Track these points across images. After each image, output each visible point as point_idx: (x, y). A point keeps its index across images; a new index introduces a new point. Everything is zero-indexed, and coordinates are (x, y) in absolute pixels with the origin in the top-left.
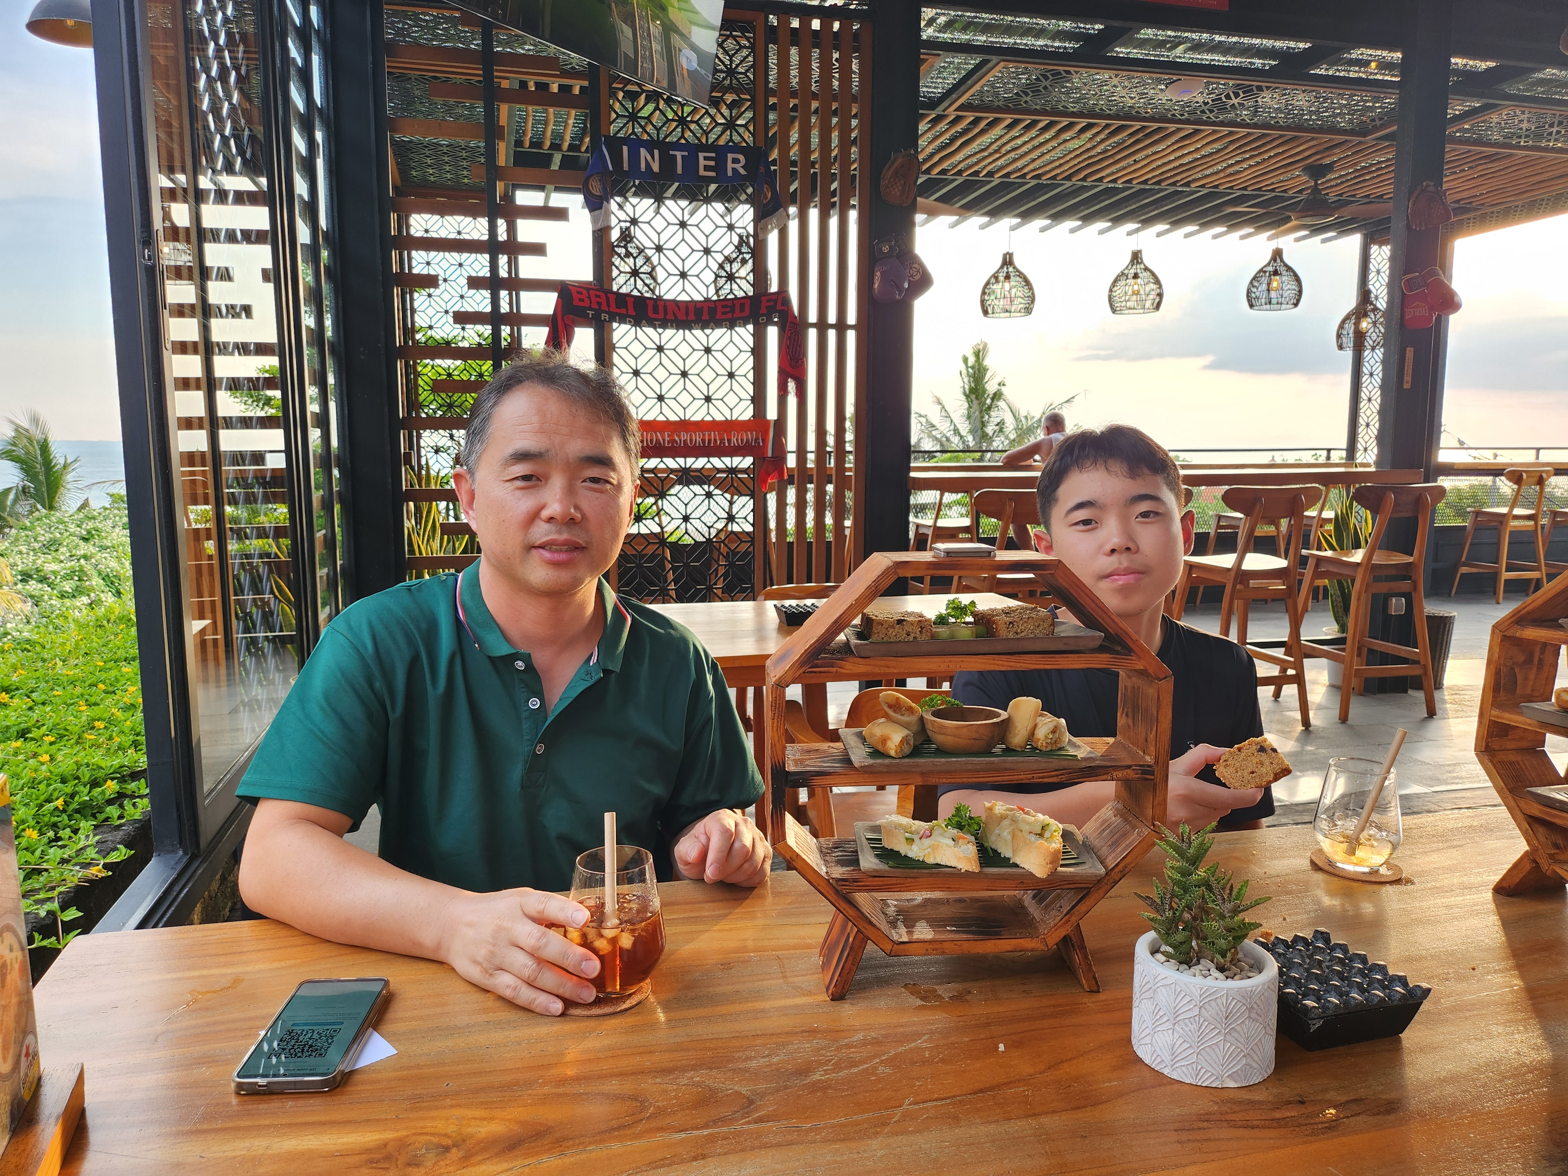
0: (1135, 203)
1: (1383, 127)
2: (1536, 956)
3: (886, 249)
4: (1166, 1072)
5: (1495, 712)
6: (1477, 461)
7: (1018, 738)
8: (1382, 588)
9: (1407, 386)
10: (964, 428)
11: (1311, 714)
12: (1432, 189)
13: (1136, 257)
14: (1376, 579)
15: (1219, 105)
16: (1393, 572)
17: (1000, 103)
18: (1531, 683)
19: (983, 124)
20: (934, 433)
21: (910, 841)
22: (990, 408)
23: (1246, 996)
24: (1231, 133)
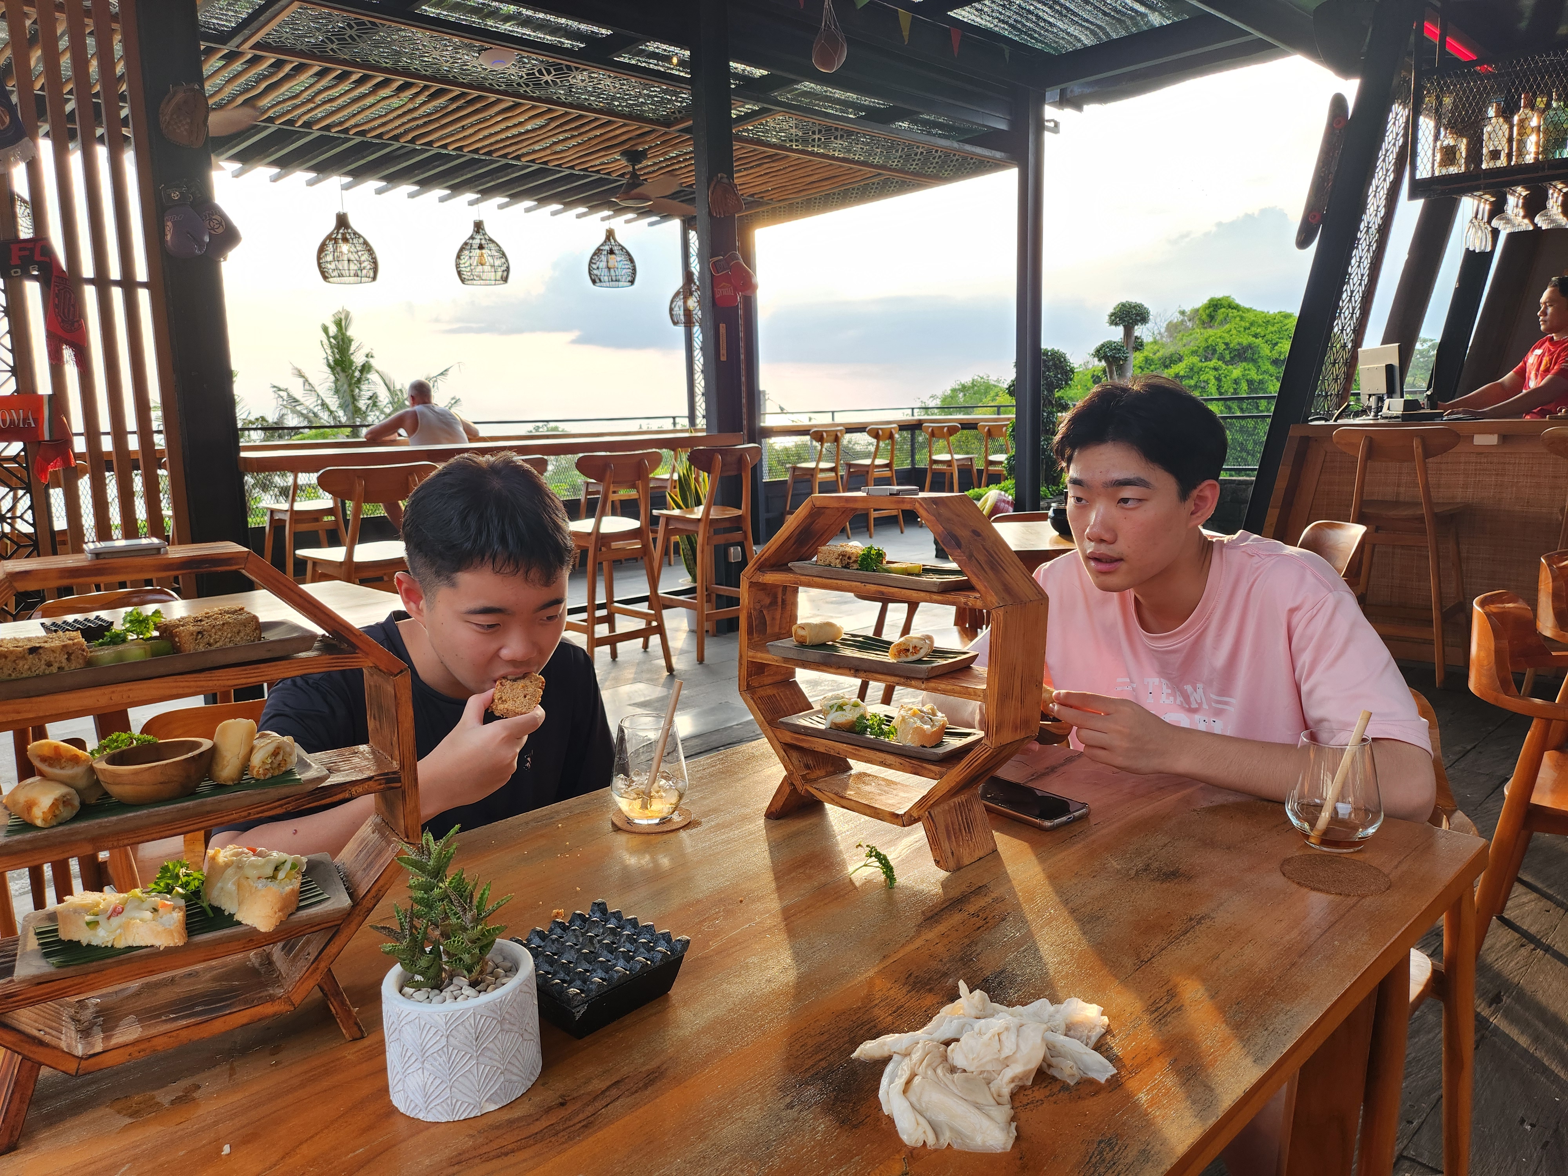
0: (470, 172)
1: (682, 120)
2: (793, 874)
3: (176, 196)
4: (421, 1116)
5: (750, 654)
6: (795, 424)
7: (228, 769)
8: (721, 539)
9: (723, 358)
10: (333, 402)
11: (674, 660)
12: (725, 180)
13: (479, 226)
14: (716, 532)
15: (532, 79)
16: (727, 525)
17: (303, 47)
18: (778, 622)
19: (287, 68)
20: (298, 408)
21: (93, 925)
22: (359, 381)
23: (497, 1008)
24: (550, 111)
